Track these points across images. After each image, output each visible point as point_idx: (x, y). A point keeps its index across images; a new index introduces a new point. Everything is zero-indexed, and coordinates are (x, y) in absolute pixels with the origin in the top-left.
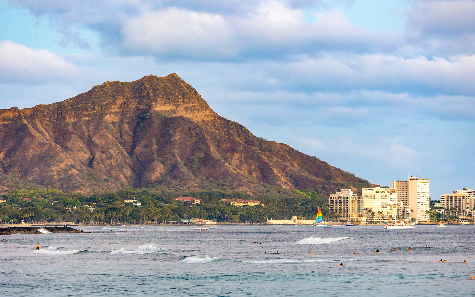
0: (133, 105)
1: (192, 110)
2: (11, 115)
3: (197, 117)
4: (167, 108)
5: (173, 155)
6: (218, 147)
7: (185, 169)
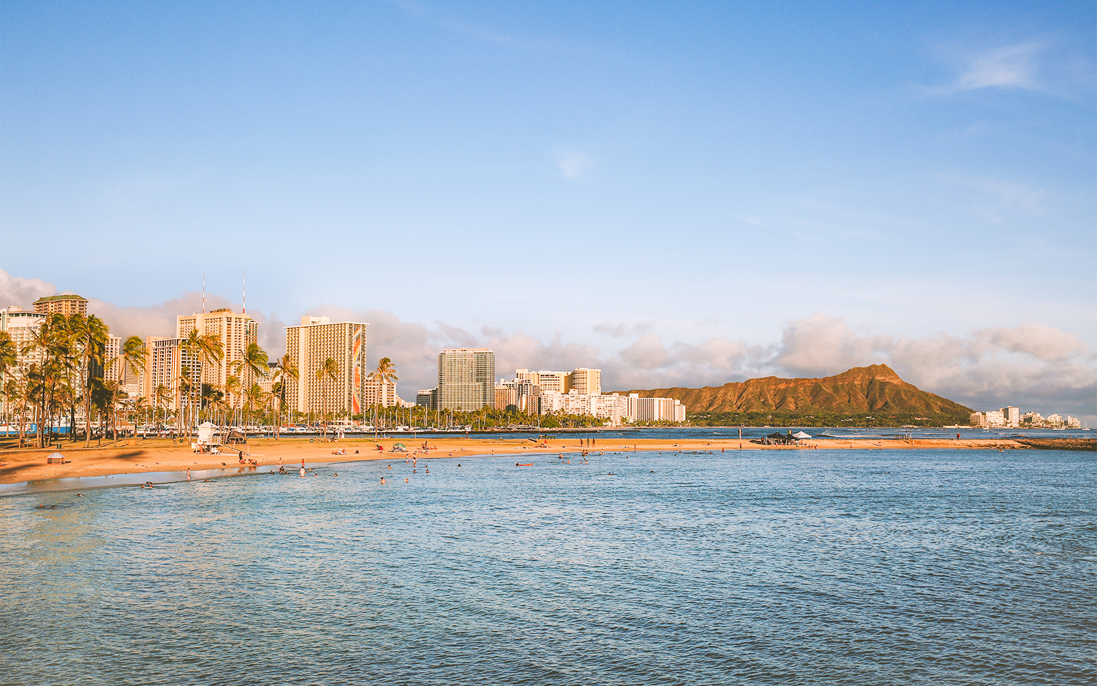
0: (867, 377)
1: (892, 379)
2: (814, 381)
3: (895, 382)
4: (881, 378)
5: (886, 398)
6: (905, 395)
7: (892, 404)
